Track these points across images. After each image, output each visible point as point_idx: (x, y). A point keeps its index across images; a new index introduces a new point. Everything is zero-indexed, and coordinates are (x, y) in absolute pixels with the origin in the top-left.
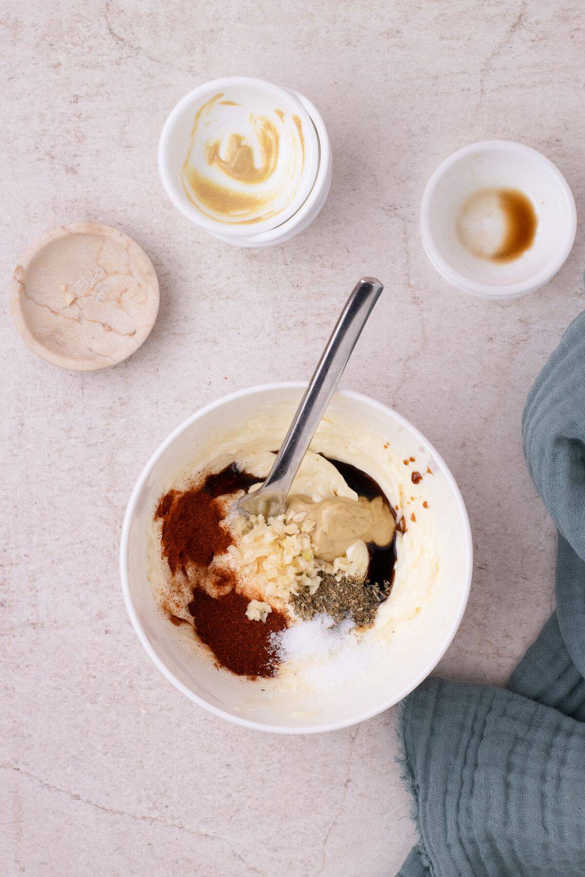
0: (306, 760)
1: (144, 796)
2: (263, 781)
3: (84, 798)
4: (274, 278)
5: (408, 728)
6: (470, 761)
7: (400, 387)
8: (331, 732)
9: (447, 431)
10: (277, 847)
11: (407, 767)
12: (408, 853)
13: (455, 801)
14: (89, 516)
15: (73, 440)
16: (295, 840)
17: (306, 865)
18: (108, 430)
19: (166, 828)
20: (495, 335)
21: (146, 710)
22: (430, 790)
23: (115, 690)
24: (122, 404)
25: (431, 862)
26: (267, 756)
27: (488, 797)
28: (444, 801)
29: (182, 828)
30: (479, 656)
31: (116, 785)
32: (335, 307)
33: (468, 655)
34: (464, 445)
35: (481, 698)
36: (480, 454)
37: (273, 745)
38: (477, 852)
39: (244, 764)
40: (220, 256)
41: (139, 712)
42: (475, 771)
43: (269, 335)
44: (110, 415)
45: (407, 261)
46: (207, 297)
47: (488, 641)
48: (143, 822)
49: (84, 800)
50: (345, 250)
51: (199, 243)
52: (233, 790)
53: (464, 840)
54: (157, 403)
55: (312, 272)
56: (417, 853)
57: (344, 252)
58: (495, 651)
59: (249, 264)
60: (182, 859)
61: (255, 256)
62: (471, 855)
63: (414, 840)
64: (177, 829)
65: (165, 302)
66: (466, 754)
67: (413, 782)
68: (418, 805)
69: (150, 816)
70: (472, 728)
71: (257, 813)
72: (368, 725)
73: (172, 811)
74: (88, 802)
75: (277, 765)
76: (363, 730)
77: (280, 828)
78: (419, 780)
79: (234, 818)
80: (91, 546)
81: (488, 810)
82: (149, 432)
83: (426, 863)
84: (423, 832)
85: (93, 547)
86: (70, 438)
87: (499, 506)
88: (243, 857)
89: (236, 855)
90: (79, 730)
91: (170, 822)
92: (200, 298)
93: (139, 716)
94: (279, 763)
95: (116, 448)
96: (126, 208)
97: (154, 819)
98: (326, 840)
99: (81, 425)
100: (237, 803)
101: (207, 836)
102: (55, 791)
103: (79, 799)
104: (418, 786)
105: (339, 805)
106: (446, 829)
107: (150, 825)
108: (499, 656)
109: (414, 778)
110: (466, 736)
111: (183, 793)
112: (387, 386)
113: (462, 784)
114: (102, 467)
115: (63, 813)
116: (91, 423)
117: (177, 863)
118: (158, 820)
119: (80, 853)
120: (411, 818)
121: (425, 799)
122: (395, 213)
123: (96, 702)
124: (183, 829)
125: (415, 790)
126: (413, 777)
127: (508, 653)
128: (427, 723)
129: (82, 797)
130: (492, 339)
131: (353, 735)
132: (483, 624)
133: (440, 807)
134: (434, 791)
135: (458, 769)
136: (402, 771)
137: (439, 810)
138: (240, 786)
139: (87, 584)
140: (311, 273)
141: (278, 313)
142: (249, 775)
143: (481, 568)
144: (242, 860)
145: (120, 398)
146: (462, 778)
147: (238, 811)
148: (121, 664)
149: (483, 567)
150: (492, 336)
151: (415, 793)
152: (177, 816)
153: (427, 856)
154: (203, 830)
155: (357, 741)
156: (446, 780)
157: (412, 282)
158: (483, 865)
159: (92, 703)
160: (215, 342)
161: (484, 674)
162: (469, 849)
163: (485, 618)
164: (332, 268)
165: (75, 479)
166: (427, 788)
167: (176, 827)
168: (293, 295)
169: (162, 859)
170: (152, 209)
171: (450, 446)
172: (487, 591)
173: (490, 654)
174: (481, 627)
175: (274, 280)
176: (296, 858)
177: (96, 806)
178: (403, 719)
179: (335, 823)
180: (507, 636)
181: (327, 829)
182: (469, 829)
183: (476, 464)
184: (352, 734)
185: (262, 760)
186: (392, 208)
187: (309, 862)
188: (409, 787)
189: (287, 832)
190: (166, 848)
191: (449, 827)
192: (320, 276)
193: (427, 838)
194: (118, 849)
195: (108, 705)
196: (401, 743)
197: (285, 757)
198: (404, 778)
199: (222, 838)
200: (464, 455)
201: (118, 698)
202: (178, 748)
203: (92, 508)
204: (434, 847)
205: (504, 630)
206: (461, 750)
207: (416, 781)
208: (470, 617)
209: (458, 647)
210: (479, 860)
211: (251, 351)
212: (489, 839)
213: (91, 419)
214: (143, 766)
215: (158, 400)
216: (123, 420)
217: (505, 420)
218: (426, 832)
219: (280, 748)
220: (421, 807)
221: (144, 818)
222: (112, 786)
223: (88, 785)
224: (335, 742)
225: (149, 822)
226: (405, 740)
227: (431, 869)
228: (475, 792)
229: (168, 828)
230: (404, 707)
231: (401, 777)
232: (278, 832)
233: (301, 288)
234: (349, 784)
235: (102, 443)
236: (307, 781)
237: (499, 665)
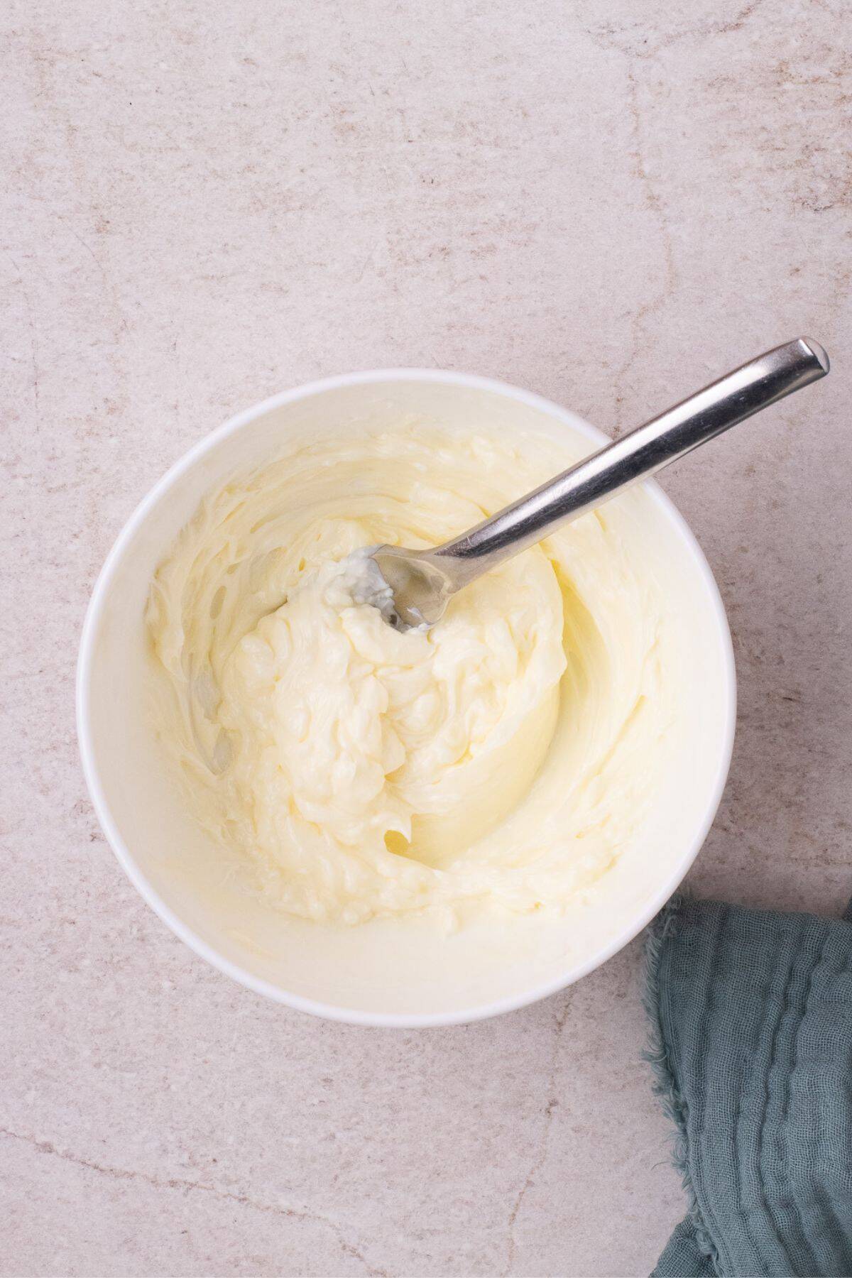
0: (472, 1066)
1: (171, 1142)
2: (394, 1109)
3: (60, 1149)
4: (389, 168)
5: (665, 996)
6: (781, 1055)
7: (629, 365)
8: (517, 1012)
9: (718, 445)
10: (423, 1230)
11: (665, 1070)
12: (669, 1236)
13: (755, 1128)
14: (54, 621)
15: (21, 482)
16: (456, 1216)
17: (479, 1263)
18: (86, 459)
19: (215, 1200)
20: (804, 263)
21: (170, 981)
22: (708, 1111)
23: (112, 947)
24: (111, 411)
25: (713, 1247)
26: (400, 1061)
27: (816, 1118)
28: (735, 1130)
29: (245, 1199)
30: (790, 864)
31: (119, 1124)
32: (503, 218)
33: (770, 863)
34: (750, 470)
35: (801, 939)
36: (781, 486)
37: (409, 1041)
38: (797, 1223)
39: (356, 1077)
40: (285, 130)
41: (159, 984)
42: (791, 1072)
43: (381, 275)
44: (89, 433)
45: (636, 129)
46: (264, 207)
47: (806, 836)
48: (170, 1190)
49: (61, 1152)
50: (520, 112)
51: (245, 105)
52: (337, 1127)
53: (771, 1202)
54: (176, 407)
55: (459, 155)
56: (686, 1234)
57: (517, 115)
58: (820, 853)
59: (340, 143)
60: (247, 1257)
61: (352, 128)
62: (786, 1232)
63: (678, 1212)
64: (235, 1202)
65: (185, 219)
66: (774, 1044)
67: (676, 1096)
68: (686, 1141)
69: (185, 1179)
70: (785, 995)
71: (384, 1169)
72: (587, 999)
73: (226, 1168)
74: (68, 1156)
75: (418, 1078)
76: (577, 1008)
77: (428, 1196)
78: (686, 1093)
79: (341, 1179)
80: (60, 679)
81: (815, 1143)
82: (162, 461)
83: (704, 1248)
84: (696, 1189)
85: (65, 679)
86: (15, 477)
87: (819, 582)
88: (360, 1251)
89: (347, 1249)
90: (47, 1021)
91: (221, 1189)
92: (251, 209)
93: (160, 993)
94: (423, 1073)
95: (103, 493)
96: (107, 43)
97: (192, 1185)
98: (514, 1215)
99: (36, 453)
100: (346, 1150)
101: (291, 1213)
102: (7, 1137)
103: (50, 1152)
104: (686, 1105)
105: (537, 1149)
106: (738, 1182)
107: (185, 1195)
108: (827, 862)
109: (678, 1090)
110: (773, 1010)
111: (245, 1134)
112: (605, 364)
113: (768, 1097)
114: (76, 530)
115: (21, 1178)
116: (53, 449)
117: (236, 1266)
118: (199, 1187)
119: (55, 1253)
120: (674, 1165)
121: (699, 1128)
122: (611, 40)
123: (77, 970)
124: (246, 1203)
125: (680, 1113)
126: (676, 1087)
127: (845, 857)
128: (701, 984)
129: (55, 1147)
130: (798, 270)
131: (560, 1017)
132: (796, 804)
133: (726, 1144)
134: (716, 1111)
135: (759, 1070)
136: (655, 1078)
137: (724, 1146)
138: (350, 1117)
139: (54, 748)
140: (456, 156)
141: (398, 232)
142: (366, 1098)
143: (790, 699)
144: (359, 1256)
145: (106, 400)
146: (766, 1087)
147: (348, 1164)
148: (123, 896)
149: (793, 697)
150: (797, 266)
151: (681, 1118)
152: (235, 1179)
153: (706, 1234)
154: (284, 1203)
155: (567, 1029)
156: (738, 1091)
157: (647, 168)
158: (808, 1249)
159: (71, 971)
160: (281, 290)
161: (801, 898)
162: (781, 1216)
163: (800, 792)
164: (497, 145)
165: (27, 554)
166: (701, 1107)
167: (232, 1199)
168: (423, 199)
169: (208, 1259)
170: (157, 45)
171: (725, 473)
172: (801, 742)
173: (811, 858)
174: (793, 809)
175: (388, 172)
176: (459, 1250)
177: (83, 1163)
178: (656, 978)
179: (530, 1183)
180: (841, 824)
181: (516, 1195)
182: (782, 1179)
183: (775, 505)
184: (557, 1016)
185: (392, 1069)
186: (605, 31)
187: (484, 1256)
188: (670, 1107)
189: (440, 1201)
190: (216, 1238)
191: (744, 1179)
192: (474, 162)
193: (705, 1200)
194: (126, 1242)
195: (100, 974)
196: (651, 1024)
197: (433, 1062)
198: (660, 1090)
199: (319, 1218)
200: (753, 489)
201: (119, 962)
202: (234, 1050)
203: (60, 607)
204: (718, 1218)
205: (837, 813)
206: (766, 1036)
207: (682, 1096)
208: (772, 791)
209: (750, 848)
210: (801, 1240)
211: (348, 305)
212: (821, 1198)
213: (54, 440)
214: (169, 1086)
215: (177, 401)
216: (113, 441)
217: (827, 421)
218: (702, 1190)
219: (424, 1045)
220: (691, 1143)
221: (173, 1184)
222: (111, 1126)
223: (66, 1124)
224: (525, 1031)
225: (182, 1190)
226: (659, 1018)
227: (714, 1258)
228: (792, 1110)
229: (218, 1200)
230: (656, 955)
231: (653, 1089)
232: (424, 1202)
233: (439, 184)
234: (553, 1109)
235: (76, 485)
236: (476, 1107)
237: (828, 880)
